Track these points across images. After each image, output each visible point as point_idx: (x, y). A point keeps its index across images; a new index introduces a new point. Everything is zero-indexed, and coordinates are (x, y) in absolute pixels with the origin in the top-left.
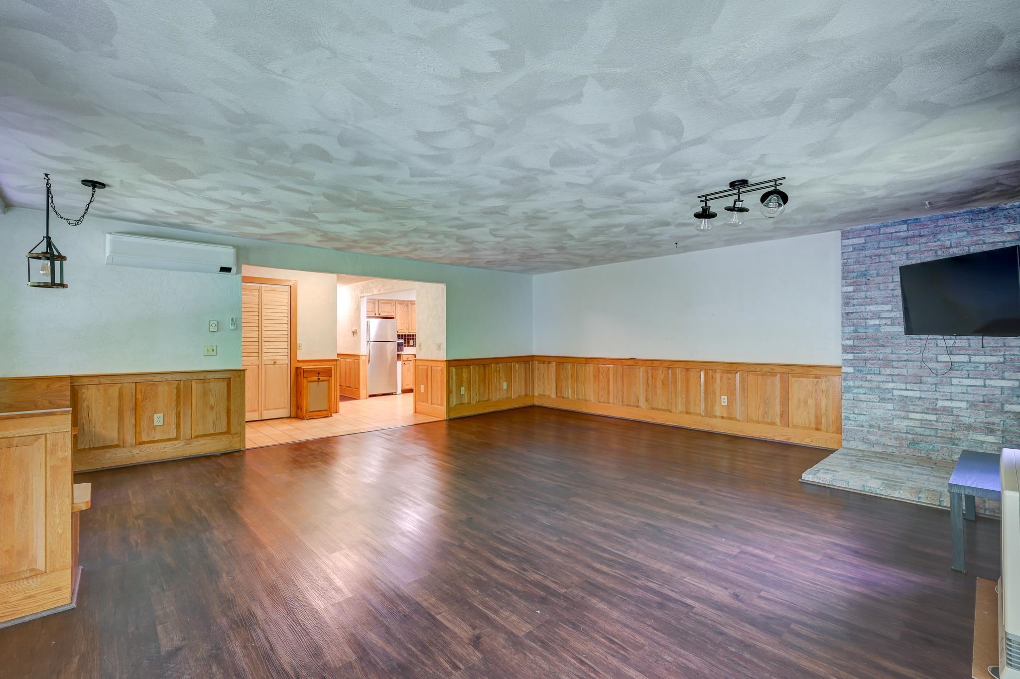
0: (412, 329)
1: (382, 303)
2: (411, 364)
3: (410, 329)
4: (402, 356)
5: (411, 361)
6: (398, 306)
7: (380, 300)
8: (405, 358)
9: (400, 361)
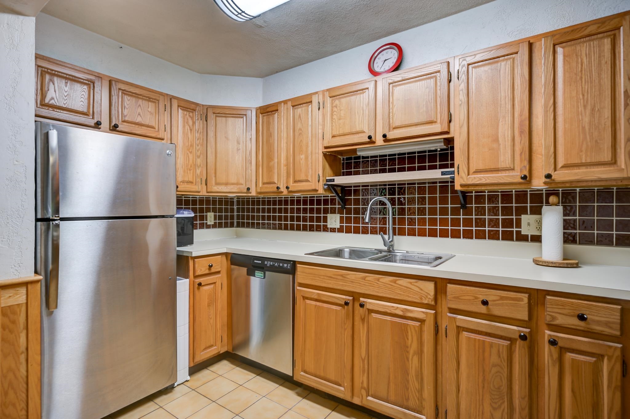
0: (217, 184)
1: (125, 92)
2: (218, 284)
3: (212, 181)
4: (191, 263)
5: (218, 272)
6: (179, 115)
7: (118, 81)
8: (201, 267)
9: (187, 277)
